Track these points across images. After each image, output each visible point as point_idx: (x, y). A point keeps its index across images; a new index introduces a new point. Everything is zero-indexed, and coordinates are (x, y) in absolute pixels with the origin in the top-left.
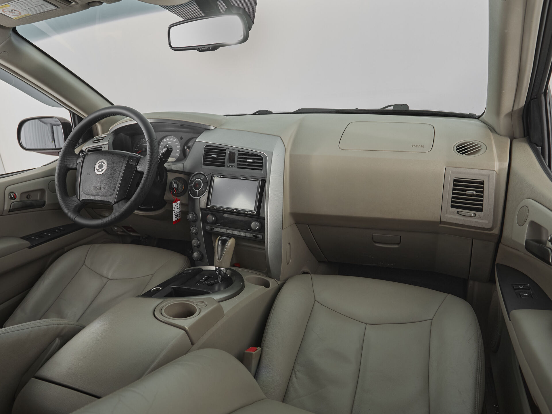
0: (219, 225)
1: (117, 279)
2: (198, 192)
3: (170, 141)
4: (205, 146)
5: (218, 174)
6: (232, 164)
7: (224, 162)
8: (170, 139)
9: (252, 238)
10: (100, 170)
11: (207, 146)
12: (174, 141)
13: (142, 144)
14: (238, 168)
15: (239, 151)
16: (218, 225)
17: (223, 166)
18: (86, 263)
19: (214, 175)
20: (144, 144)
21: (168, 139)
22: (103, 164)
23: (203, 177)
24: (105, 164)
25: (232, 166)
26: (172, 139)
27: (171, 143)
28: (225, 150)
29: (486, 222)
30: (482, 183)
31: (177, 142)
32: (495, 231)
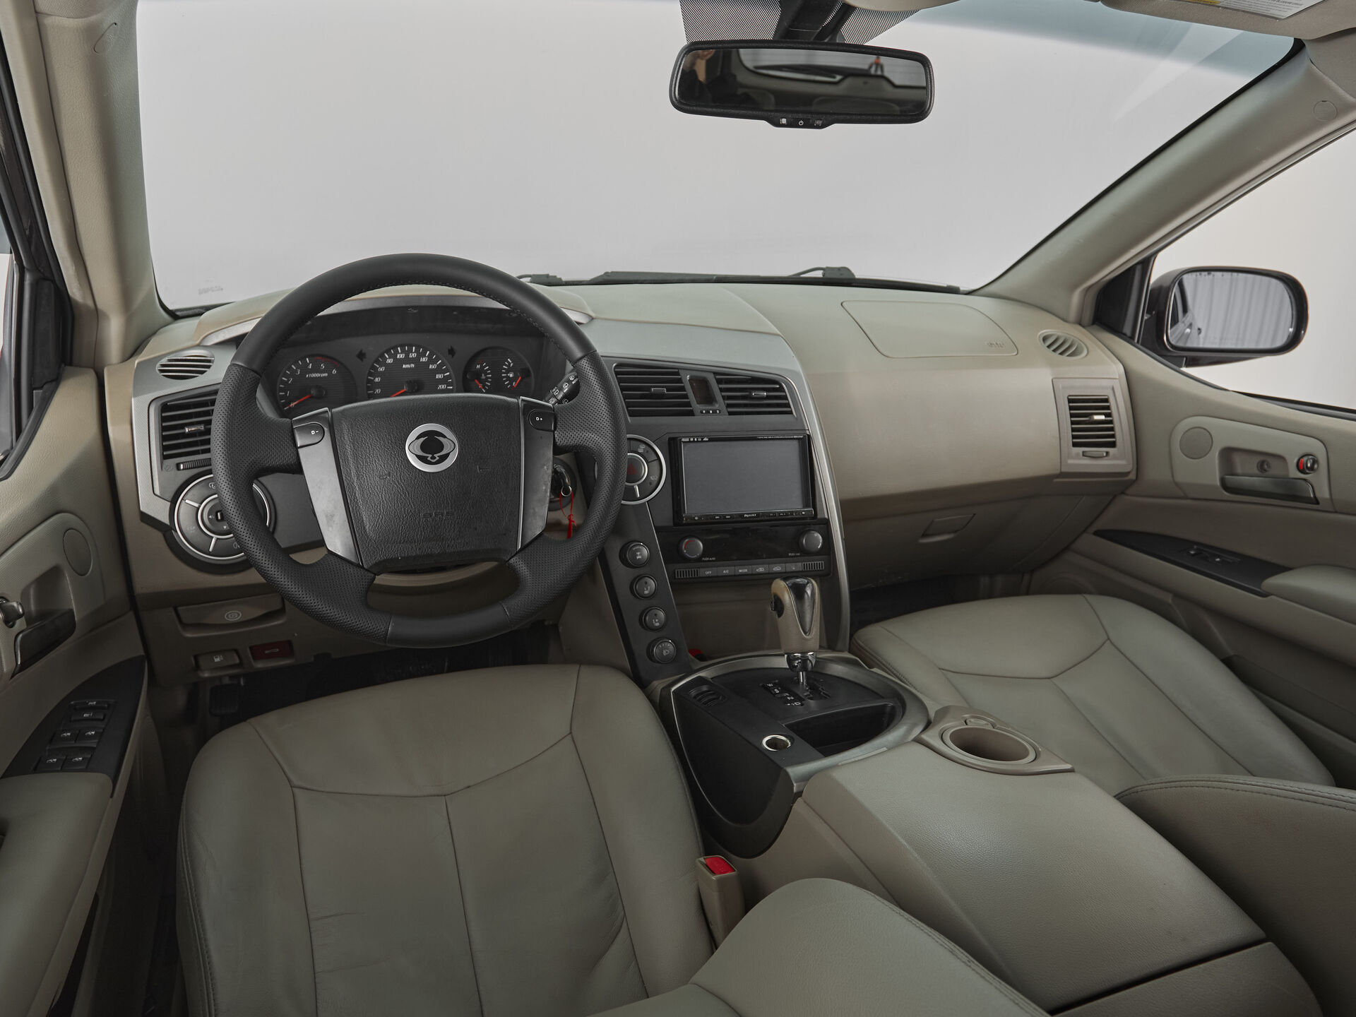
0: (712, 561)
1: (469, 787)
2: (636, 487)
3: (407, 360)
4: (614, 365)
5: (696, 434)
6: (717, 406)
7: (689, 404)
8: (407, 355)
9: (802, 571)
10: (433, 458)
11: (620, 365)
12: (424, 359)
13: (303, 374)
14: (730, 413)
15: (715, 373)
16: (709, 561)
17: (691, 413)
18: (296, 782)
19: (684, 437)
20: (314, 375)
21: (401, 356)
22: (441, 439)
23: (642, 448)
25: (714, 412)
26: (413, 355)
27: (413, 365)
28: (677, 374)
29: (1123, 462)
30: (1106, 400)
31: (434, 362)
32: (1132, 476)
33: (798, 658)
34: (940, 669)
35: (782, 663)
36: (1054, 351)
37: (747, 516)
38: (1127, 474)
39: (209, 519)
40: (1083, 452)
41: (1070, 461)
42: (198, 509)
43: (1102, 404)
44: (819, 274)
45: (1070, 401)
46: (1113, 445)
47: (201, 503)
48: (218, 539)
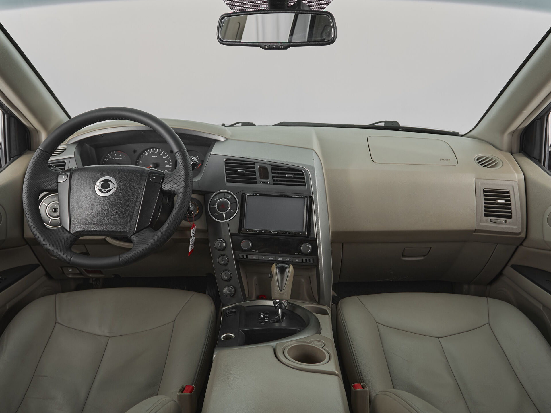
0: (257, 252)
1: (121, 335)
2: (224, 214)
3: (154, 154)
4: (225, 159)
5: (252, 192)
6: (268, 180)
7: (255, 179)
8: (154, 152)
9: (301, 262)
10: (104, 191)
11: (227, 159)
12: (161, 154)
13: (112, 158)
14: (274, 184)
15: (272, 165)
16: (255, 252)
17: (256, 183)
18: (59, 320)
19: (248, 193)
20: (116, 158)
21: (152, 152)
22: (110, 183)
23: (229, 197)
24: (111, 182)
25: (267, 183)
26: (157, 152)
27: (156, 157)
28: (254, 164)
29: (516, 227)
30: (508, 193)
31: (165, 155)
32: (523, 235)
33: (278, 303)
34: (376, 322)
35: (271, 303)
36: (481, 165)
37: (272, 232)
38: (519, 234)
39: (50, 211)
40: (490, 219)
41: (481, 224)
42: (47, 207)
43: (505, 194)
44: (382, 124)
45: (484, 191)
46: (510, 217)
47: (49, 205)
48: (52, 219)
